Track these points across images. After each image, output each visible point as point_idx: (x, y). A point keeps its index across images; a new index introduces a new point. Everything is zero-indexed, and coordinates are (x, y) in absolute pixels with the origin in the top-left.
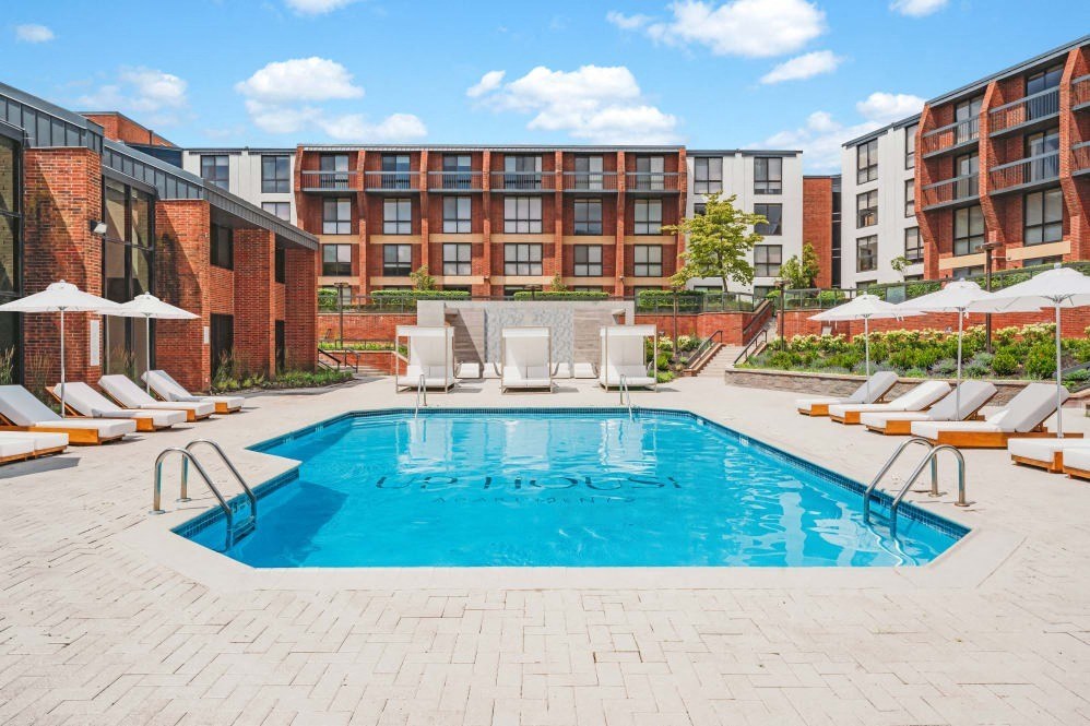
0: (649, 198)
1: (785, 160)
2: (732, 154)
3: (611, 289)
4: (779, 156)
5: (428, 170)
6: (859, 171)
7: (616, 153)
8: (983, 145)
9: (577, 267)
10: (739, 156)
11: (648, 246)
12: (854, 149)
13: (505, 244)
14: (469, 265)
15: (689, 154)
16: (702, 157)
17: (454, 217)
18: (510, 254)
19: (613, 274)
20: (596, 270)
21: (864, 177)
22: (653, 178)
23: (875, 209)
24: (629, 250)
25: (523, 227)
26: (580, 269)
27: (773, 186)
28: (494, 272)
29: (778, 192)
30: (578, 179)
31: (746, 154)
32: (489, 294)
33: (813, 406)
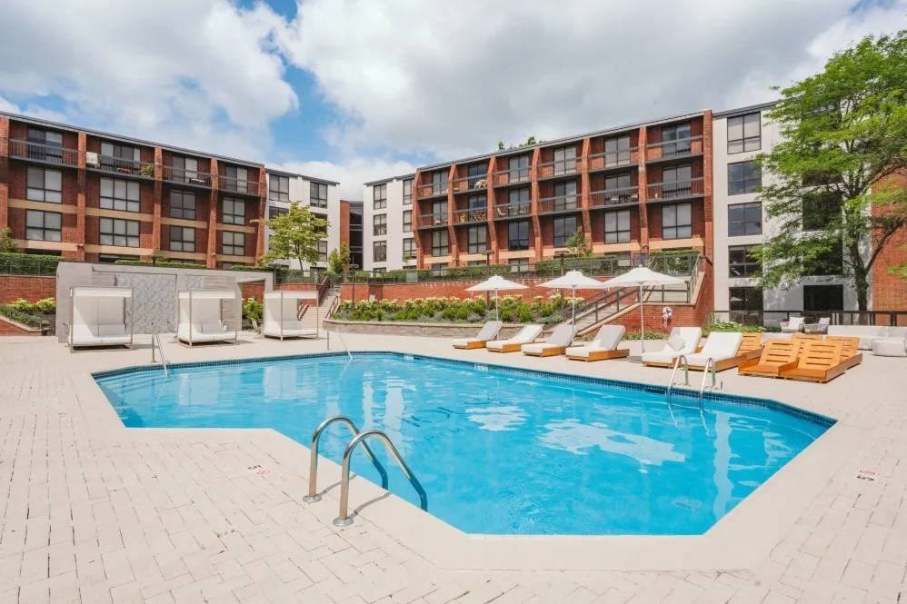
0: (235, 197)
1: (329, 187)
2: (295, 176)
3: (204, 262)
4: (326, 184)
5: (10, 137)
6: (375, 201)
7: (210, 159)
8: (450, 198)
9: (172, 244)
10: (300, 179)
11: (234, 232)
12: (372, 188)
13: (100, 217)
14: (59, 233)
15: (267, 171)
16: (276, 175)
17: (42, 187)
18: (106, 226)
19: (205, 251)
20: (190, 247)
21: (378, 205)
22: (239, 183)
23: (385, 225)
24: (219, 234)
25: (120, 205)
26: (175, 245)
27: (323, 203)
28: (88, 241)
29: (324, 206)
30: (175, 173)
31: (305, 178)
32: (83, 259)
33: (469, 343)
